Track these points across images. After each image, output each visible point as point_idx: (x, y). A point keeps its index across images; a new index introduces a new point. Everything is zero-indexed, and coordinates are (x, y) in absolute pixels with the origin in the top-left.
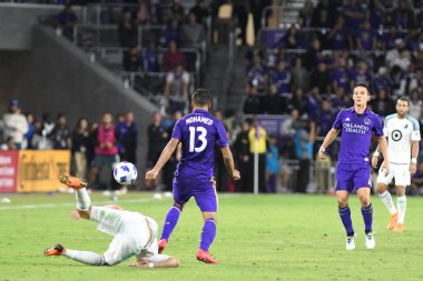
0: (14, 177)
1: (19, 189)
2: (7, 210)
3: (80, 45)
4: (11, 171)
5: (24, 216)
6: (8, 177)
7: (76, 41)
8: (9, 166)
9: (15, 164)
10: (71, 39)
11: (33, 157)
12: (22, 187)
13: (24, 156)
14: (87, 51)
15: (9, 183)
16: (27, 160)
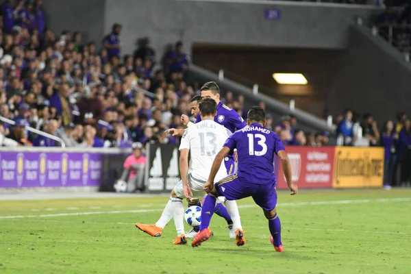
0: (330, 173)
1: (335, 185)
2: (323, 205)
3: (394, 44)
4: (327, 167)
5: (339, 211)
6: (325, 173)
7: (391, 40)
8: (325, 162)
9: (331, 160)
10: (387, 39)
11: (348, 154)
12: (338, 182)
13: (340, 153)
14: (402, 51)
15: (325, 178)
16: (343, 156)
